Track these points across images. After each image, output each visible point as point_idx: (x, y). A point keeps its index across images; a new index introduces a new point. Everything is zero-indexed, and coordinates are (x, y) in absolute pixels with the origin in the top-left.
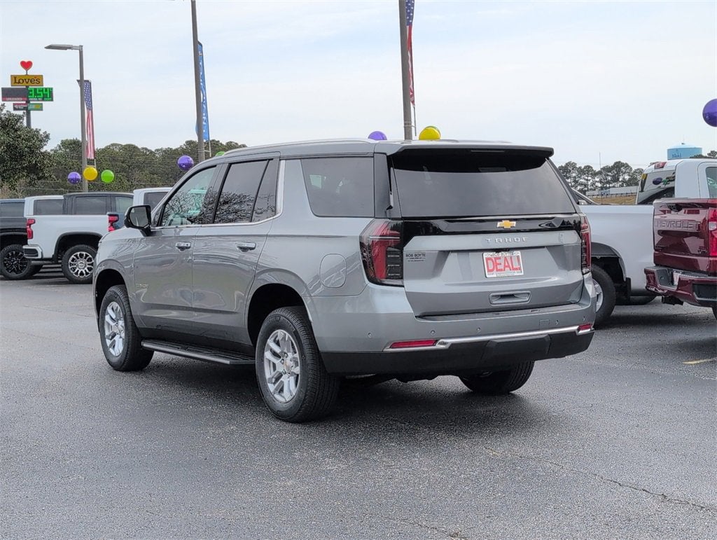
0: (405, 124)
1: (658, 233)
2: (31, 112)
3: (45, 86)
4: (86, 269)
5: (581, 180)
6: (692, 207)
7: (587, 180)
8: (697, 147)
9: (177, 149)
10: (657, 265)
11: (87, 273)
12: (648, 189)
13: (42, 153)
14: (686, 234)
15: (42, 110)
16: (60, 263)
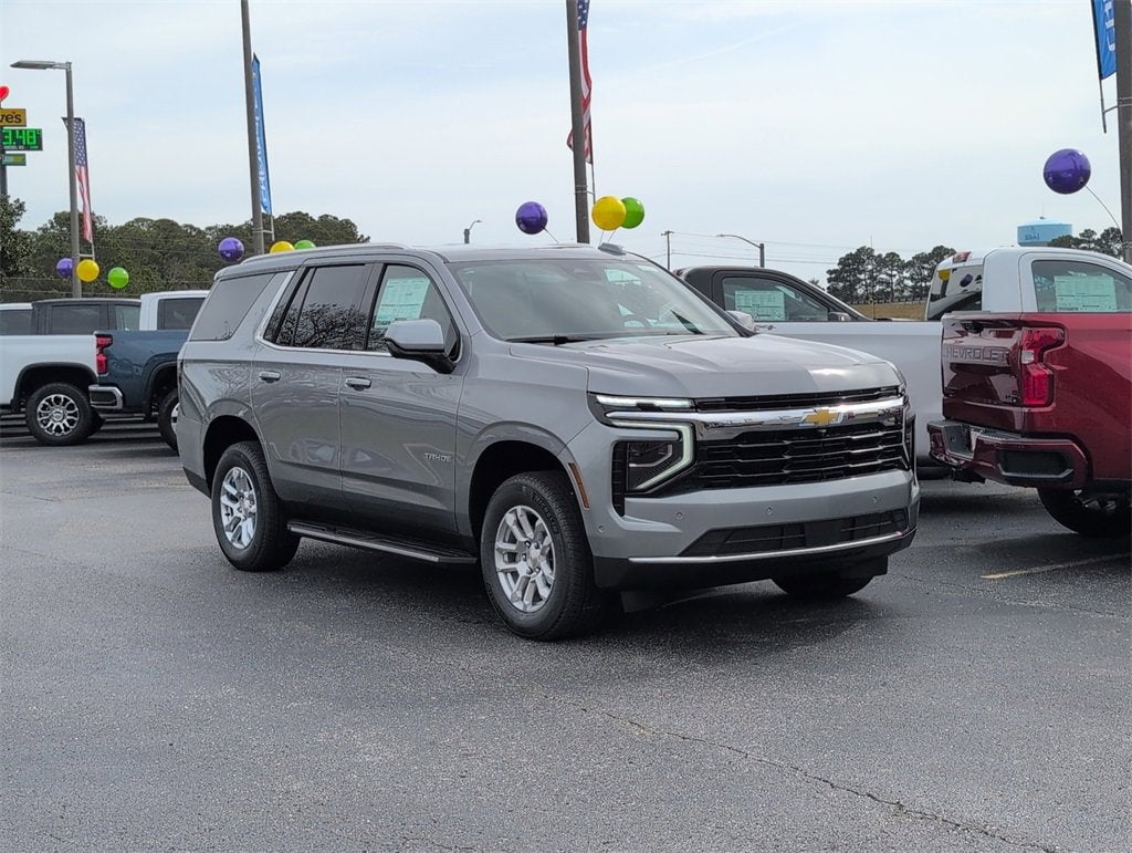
0: (577, 189)
1: (951, 368)
2: (8, 168)
3: (29, 126)
4: (65, 421)
5: (882, 276)
6: (1003, 326)
7: (891, 276)
8: (1064, 223)
9: (240, 227)
10: (948, 418)
11: (66, 429)
12: (952, 293)
13: (13, 234)
14: (993, 370)
15: (24, 164)
16: (23, 413)
